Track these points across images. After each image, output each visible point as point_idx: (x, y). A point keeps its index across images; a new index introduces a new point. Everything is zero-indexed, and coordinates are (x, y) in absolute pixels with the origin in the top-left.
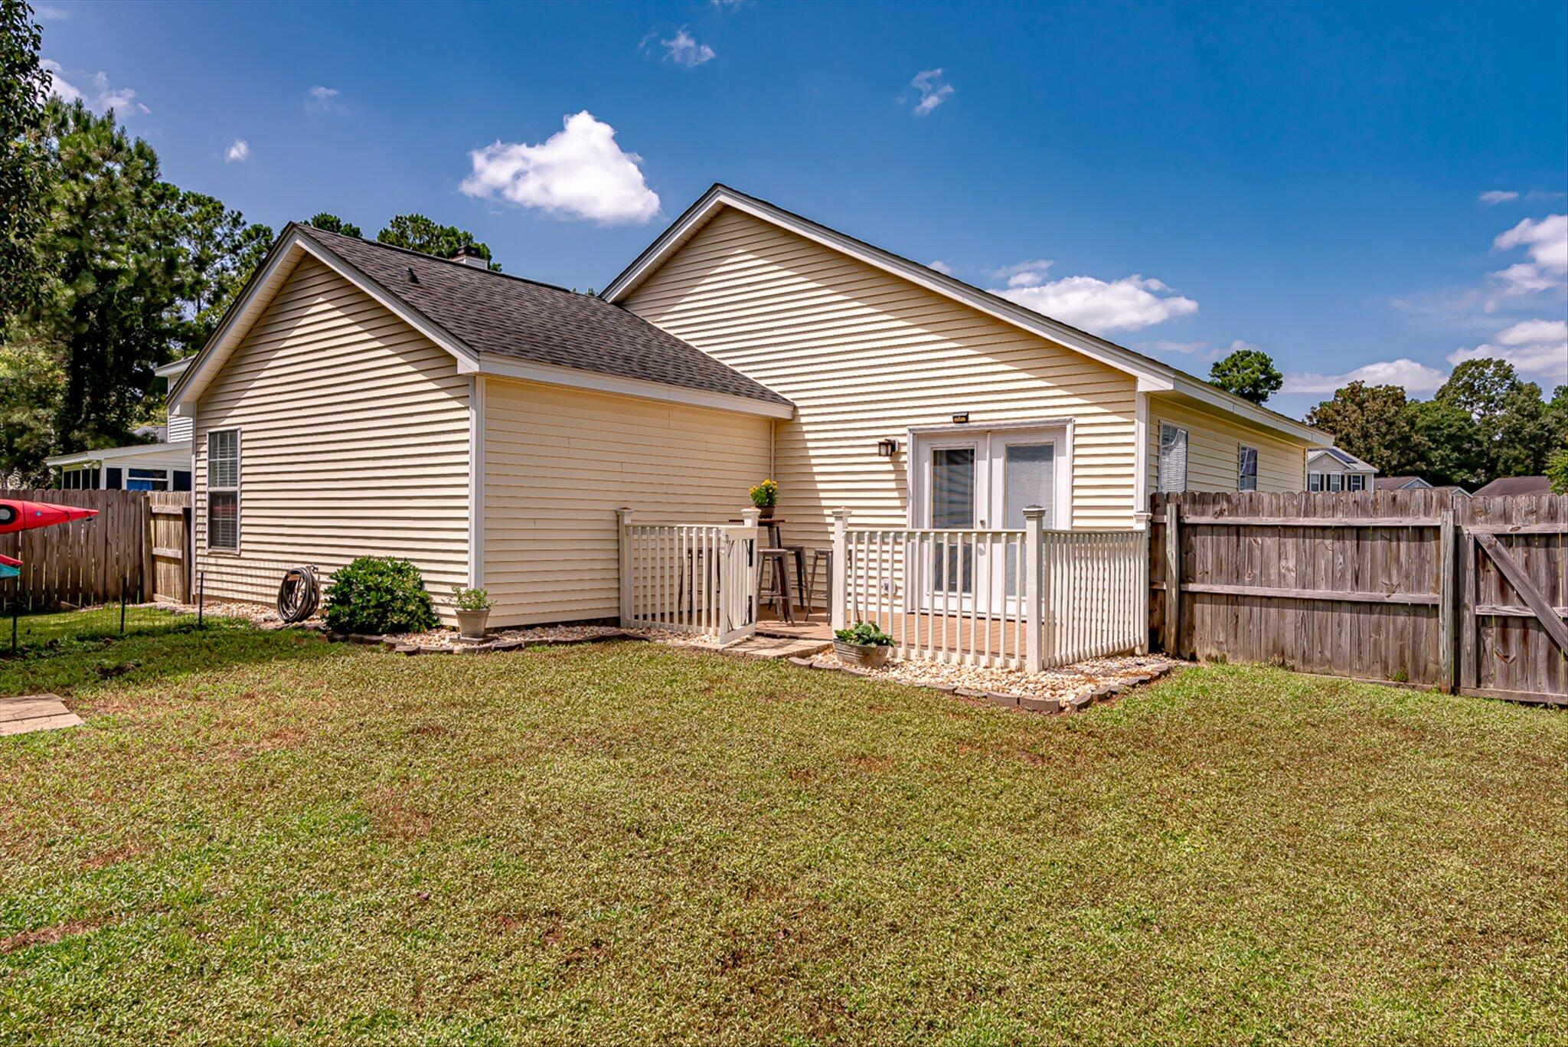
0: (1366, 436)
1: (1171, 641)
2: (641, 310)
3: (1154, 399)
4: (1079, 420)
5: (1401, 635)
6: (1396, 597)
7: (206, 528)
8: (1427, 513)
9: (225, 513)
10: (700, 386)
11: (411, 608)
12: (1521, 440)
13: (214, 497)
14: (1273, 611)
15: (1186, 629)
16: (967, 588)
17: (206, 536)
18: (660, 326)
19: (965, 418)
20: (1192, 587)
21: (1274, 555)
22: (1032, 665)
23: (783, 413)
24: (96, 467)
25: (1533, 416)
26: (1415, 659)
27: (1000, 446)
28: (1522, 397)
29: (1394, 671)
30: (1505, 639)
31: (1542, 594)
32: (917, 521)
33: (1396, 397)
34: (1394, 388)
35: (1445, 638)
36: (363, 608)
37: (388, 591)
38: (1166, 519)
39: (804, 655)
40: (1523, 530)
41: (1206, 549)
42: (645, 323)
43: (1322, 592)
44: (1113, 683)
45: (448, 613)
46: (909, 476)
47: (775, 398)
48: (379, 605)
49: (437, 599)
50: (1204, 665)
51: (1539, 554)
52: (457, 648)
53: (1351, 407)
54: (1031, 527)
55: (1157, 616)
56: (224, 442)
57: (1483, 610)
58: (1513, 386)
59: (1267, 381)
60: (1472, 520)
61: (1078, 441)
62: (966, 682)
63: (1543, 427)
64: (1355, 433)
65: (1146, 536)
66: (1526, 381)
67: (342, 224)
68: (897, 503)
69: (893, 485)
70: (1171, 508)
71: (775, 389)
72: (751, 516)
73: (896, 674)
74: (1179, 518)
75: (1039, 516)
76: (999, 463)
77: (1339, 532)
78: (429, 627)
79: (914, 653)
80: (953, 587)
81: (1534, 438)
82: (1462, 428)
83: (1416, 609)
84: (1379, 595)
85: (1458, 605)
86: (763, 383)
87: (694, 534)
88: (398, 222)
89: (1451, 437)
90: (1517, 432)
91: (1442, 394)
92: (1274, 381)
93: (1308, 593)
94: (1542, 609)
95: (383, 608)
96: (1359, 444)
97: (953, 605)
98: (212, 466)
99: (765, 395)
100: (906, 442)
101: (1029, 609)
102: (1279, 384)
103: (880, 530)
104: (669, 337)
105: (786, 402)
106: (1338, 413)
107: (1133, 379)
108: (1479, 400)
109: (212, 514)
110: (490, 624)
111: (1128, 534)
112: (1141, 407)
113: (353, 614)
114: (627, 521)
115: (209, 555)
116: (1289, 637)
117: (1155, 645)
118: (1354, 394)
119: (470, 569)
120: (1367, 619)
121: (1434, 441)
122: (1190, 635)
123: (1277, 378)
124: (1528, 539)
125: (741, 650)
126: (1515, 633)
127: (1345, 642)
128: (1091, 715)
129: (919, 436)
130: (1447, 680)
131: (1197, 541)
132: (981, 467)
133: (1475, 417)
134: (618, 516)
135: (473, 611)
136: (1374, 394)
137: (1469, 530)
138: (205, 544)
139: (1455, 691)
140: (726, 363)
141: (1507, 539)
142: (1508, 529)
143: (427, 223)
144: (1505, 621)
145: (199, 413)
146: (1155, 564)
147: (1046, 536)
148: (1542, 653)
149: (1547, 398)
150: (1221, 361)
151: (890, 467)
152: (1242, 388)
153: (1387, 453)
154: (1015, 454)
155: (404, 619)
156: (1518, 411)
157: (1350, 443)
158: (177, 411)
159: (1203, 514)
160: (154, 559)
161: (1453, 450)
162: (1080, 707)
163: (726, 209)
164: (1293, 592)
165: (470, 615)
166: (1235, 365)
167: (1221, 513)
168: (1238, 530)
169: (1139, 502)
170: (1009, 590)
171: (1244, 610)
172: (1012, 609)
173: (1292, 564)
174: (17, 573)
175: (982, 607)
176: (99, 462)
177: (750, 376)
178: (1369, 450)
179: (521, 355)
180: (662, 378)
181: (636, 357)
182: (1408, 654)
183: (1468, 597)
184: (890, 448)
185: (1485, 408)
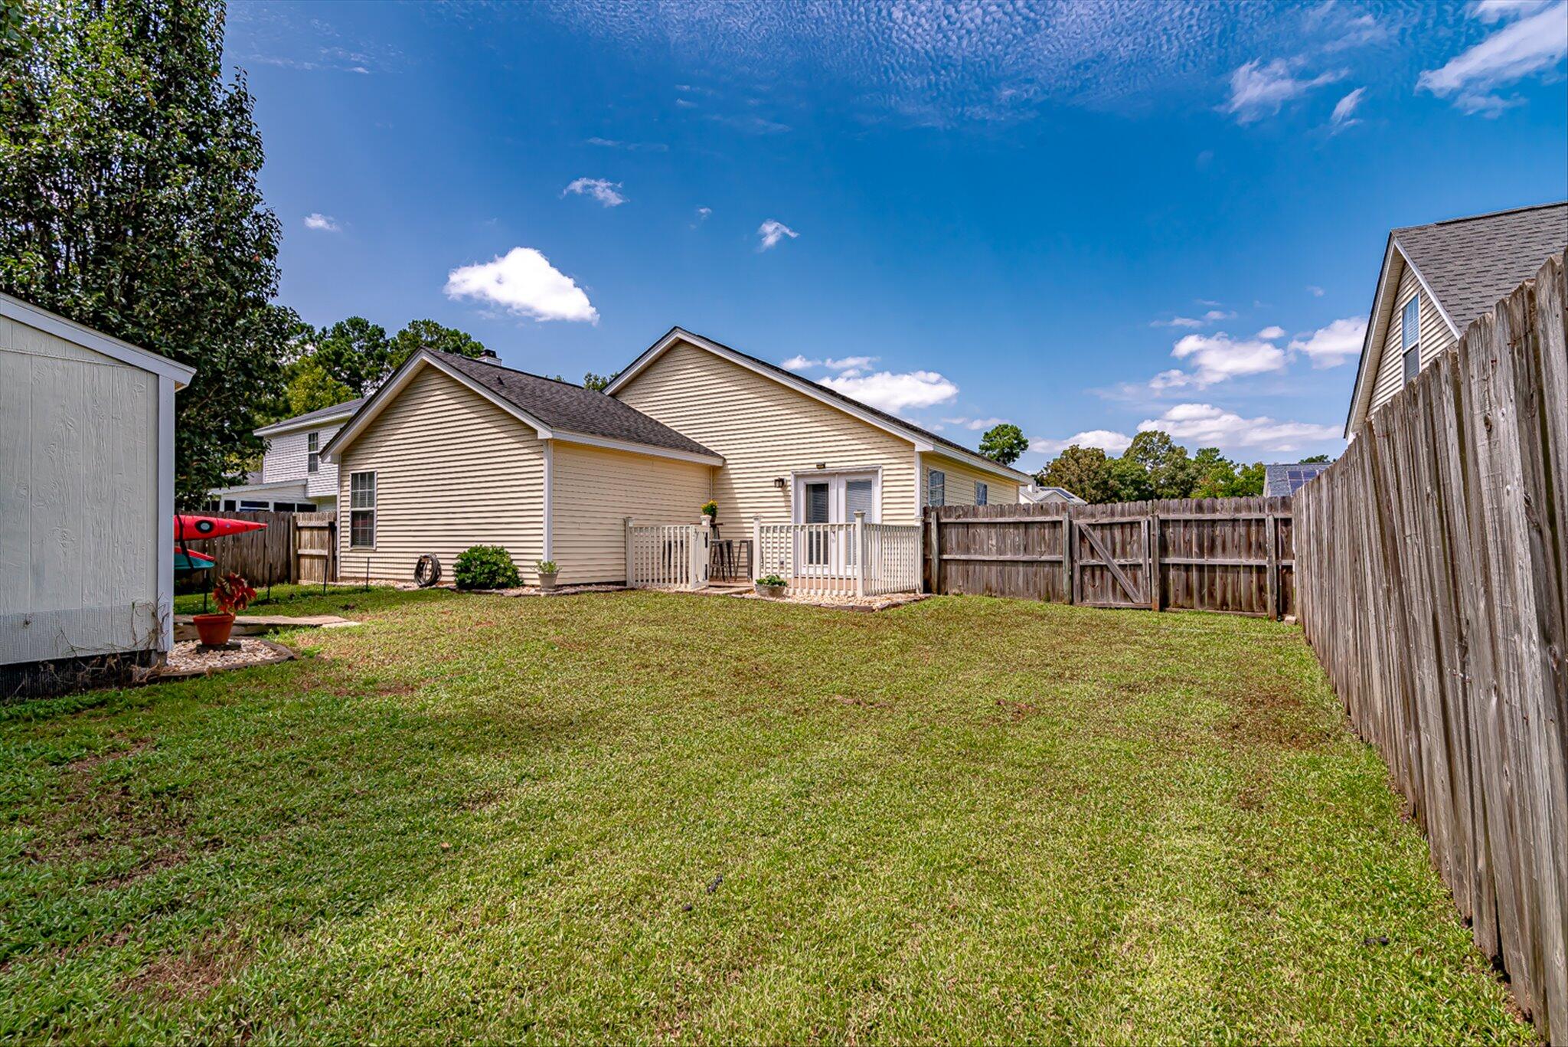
0: (1081, 481)
1: (935, 586)
2: (626, 400)
3: (924, 456)
4: (885, 467)
5: (1046, 577)
6: (1043, 558)
7: (349, 534)
8: (1057, 514)
9: (364, 525)
10: (671, 446)
11: (509, 573)
12: (1176, 484)
13: (355, 515)
14: (986, 568)
15: (942, 579)
16: (826, 562)
17: (349, 539)
18: (640, 410)
19: (822, 466)
20: (945, 557)
21: (985, 538)
22: (860, 593)
23: (717, 463)
24: (217, 499)
25: (1183, 468)
26: (1053, 589)
27: (843, 482)
28: (1175, 456)
29: (1044, 596)
30: (1093, 576)
31: (1109, 554)
32: (797, 519)
33: (1100, 456)
34: (1097, 450)
35: (1066, 579)
36: (480, 574)
37: (495, 564)
38: (931, 520)
39: (740, 593)
40: (1100, 522)
41: (953, 535)
42: (630, 408)
43: (1008, 557)
44: (900, 600)
45: (531, 577)
46: (792, 499)
47: (713, 454)
48: (490, 572)
49: (521, 569)
50: (950, 596)
51: (1107, 532)
52: (542, 594)
53: (1071, 462)
54: (858, 521)
55: (928, 573)
56: (364, 479)
57: (1084, 562)
58: (1171, 449)
59: (1019, 444)
60: (1078, 517)
61: (885, 478)
62: (826, 601)
63: (1188, 475)
64: (1074, 479)
65: (921, 531)
66: (1176, 444)
67: (370, 324)
68: (786, 514)
69: (783, 504)
70: (933, 514)
71: (713, 449)
72: (706, 520)
73: (789, 600)
74: (938, 518)
75: (863, 515)
76: (842, 491)
77: (1016, 524)
78: (518, 586)
79: (798, 591)
80: (818, 562)
81: (1183, 482)
82: (1139, 476)
83: (1052, 563)
84: (1036, 557)
85: (1072, 560)
86: (705, 445)
87: (672, 531)
88: (414, 325)
89: (1133, 482)
90: (1173, 478)
91: (1127, 454)
92: (1023, 445)
93: (1001, 558)
94: (1108, 559)
95: (493, 574)
96: (1078, 486)
97: (819, 572)
98: (354, 495)
99: (707, 452)
100: (790, 480)
101: (858, 572)
102: (1026, 446)
103: (779, 525)
104: (646, 417)
105: (719, 456)
106: (1063, 465)
107: (913, 445)
108: (1150, 458)
109: (353, 525)
110: (558, 582)
111: (913, 528)
112: (917, 460)
113: (474, 577)
114: (631, 525)
115: (351, 551)
116: (994, 581)
117: (927, 588)
118: (1074, 453)
119: (544, 551)
120: (1031, 570)
121: (1123, 484)
122: (945, 583)
123: (1025, 442)
124: (1103, 526)
125: (705, 592)
126: (1098, 573)
127: (1020, 583)
128: (888, 612)
129: (798, 476)
130: (1067, 598)
131: (947, 531)
132: (832, 493)
133: (1148, 468)
134: (626, 522)
135: (548, 574)
136: (1085, 453)
137: (1075, 522)
138: (349, 544)
139: (1071, 603)
140: (682, 433)
141: (1094, 526)
142: (1093, 521)
143: (436, 326)
144: (1093, 567)
145: (343, 461)
146: (926, 544)
147: (866, 526)
148: (1110, 583)
149: (1192, 456)
150: (989, 431)
151: (781, 494)
152: (1003, 449)
153: (1094, 492)
154: (851, 486)
155: (505, 580)
156: (1173, 464)
157: (1071, 486)
158: (329, 459)
159: (950, 517)
160: (299, 557)
161: (1135, 489)
162: (882, 610)
163: (681, 342)
164: (994, 558)
165: (547, 576)
166: (998, 434)
167: (959, 517)
168: (968, 525)
169: (917, 511)
170: (848, 562)
171: (971, 568)
172: (849, 573)
173: (994, 542)
174: (212, 565)
175: (834, 573)
176: (219, 497)
177: (697, 441)
178: (1083, 490)
179: (574, 429)
180: (648, 442)
181: (632, 429)
182: (1050, 589)
183: (1076, 557)
184: (781, 483)
185: (1154, 463)
